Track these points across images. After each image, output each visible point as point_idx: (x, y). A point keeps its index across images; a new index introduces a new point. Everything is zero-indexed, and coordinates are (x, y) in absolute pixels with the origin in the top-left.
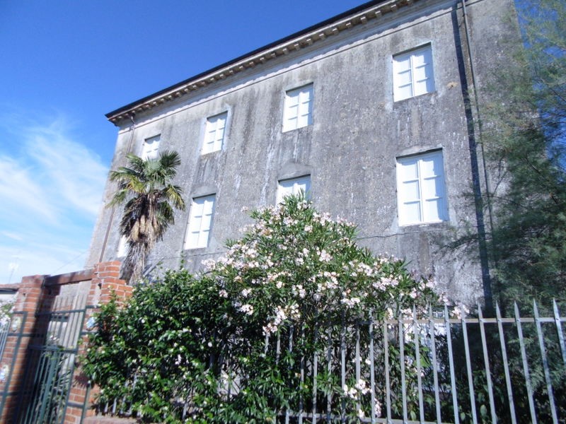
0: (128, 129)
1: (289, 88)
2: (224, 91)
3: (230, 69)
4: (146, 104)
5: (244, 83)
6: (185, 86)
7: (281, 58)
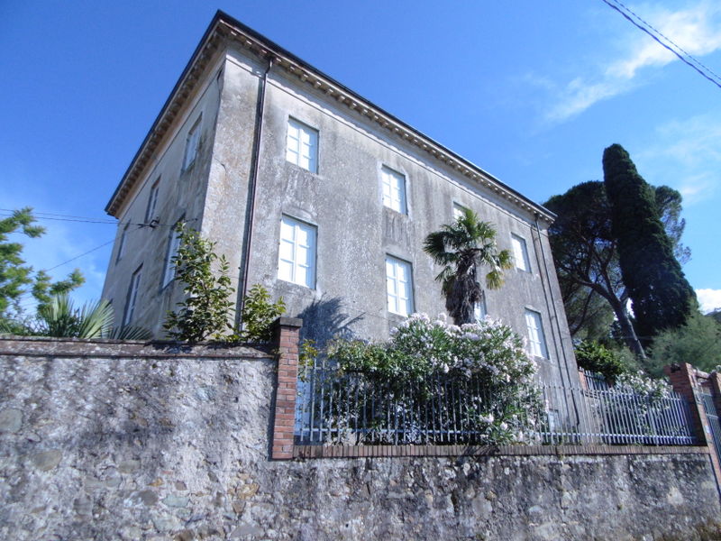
0: (250, 69)
1: (456, 201)
2: (399, 149)
3: (417, 139)
4: (307, 74)
5: (418, 160)
6: (367, 107)
7: (451, 169)
